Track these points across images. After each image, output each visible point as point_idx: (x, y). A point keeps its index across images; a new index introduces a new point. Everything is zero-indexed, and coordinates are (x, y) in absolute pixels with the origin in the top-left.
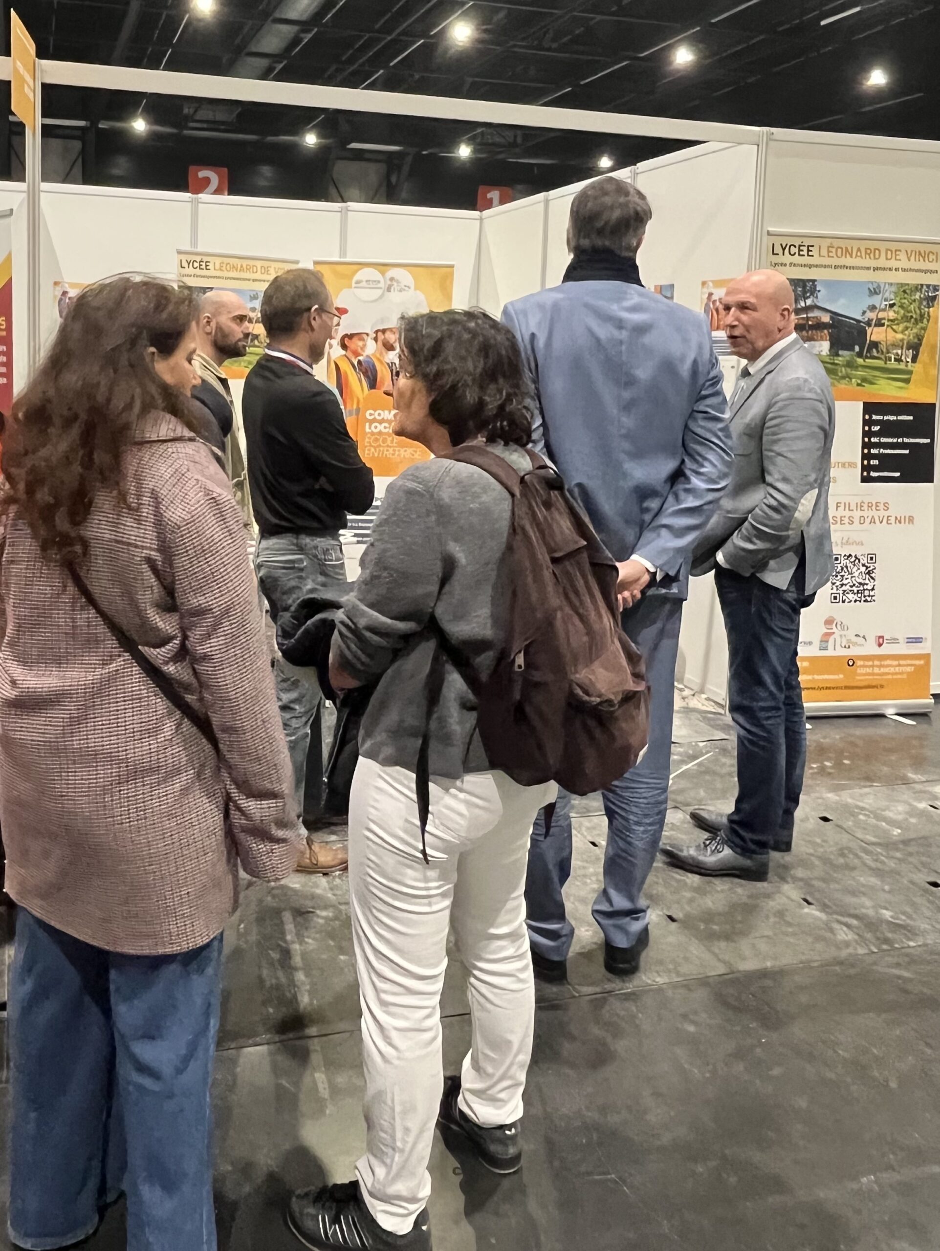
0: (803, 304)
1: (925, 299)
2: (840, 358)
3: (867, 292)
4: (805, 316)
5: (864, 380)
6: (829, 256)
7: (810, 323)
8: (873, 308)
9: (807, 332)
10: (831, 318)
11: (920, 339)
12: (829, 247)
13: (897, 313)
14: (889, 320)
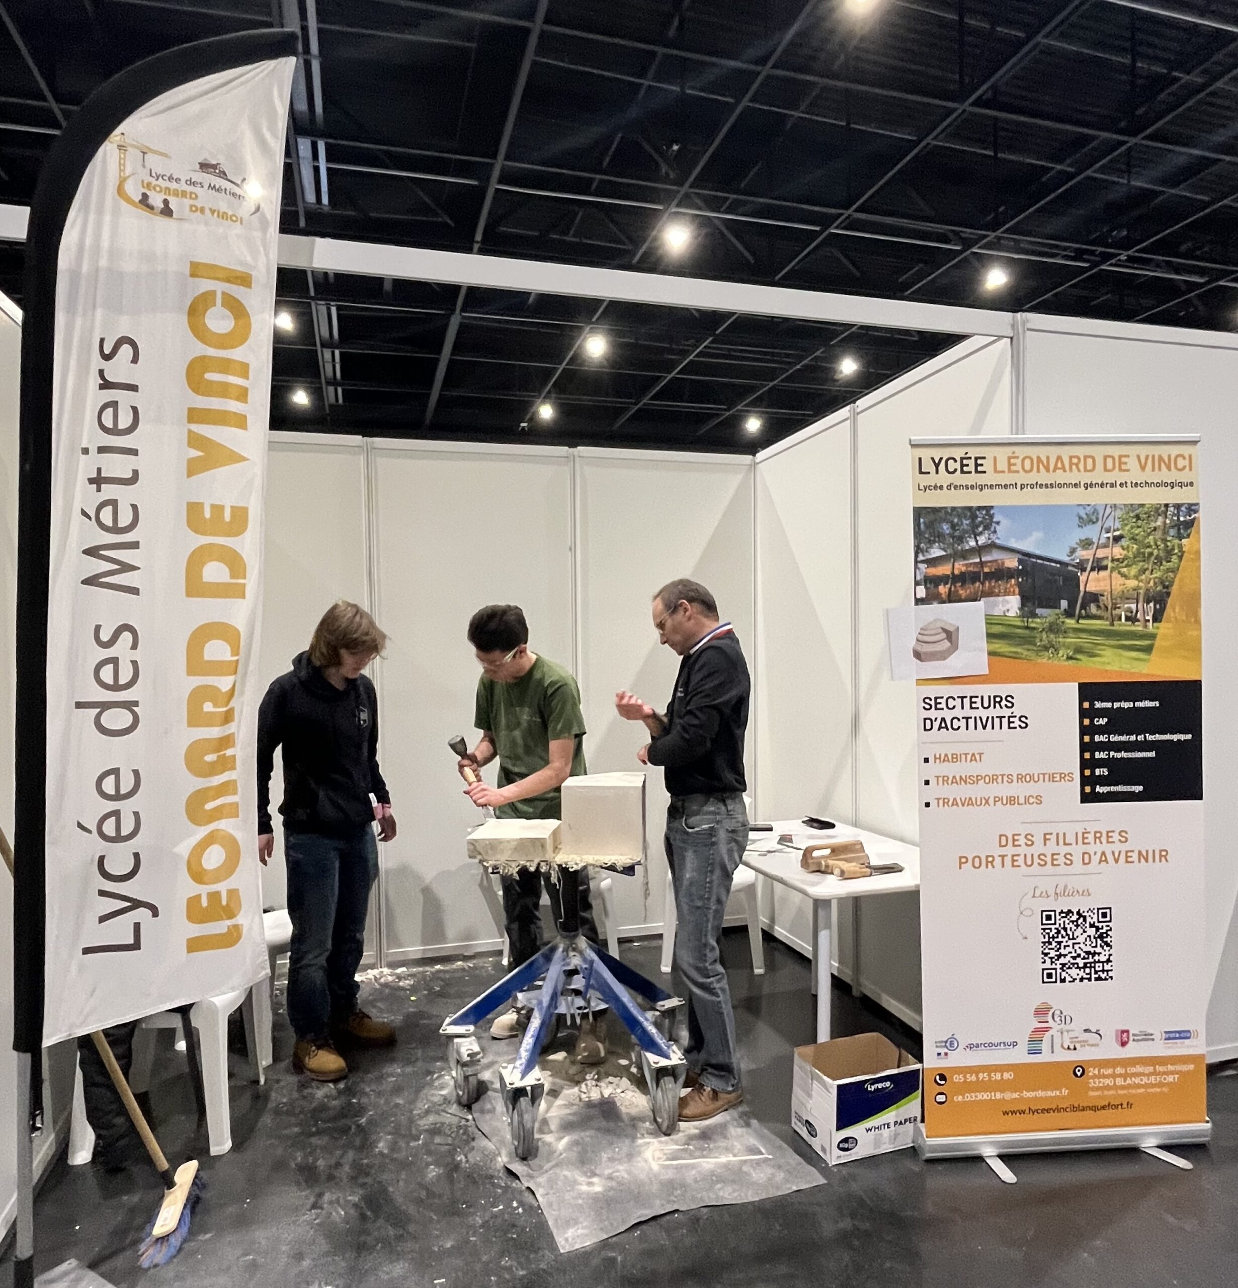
1: (1172, 527)
5: (1079, 650)
9: (983, 584)
10: (1020, 562)
11: (1167, 587)
13: (1127, 549)
14: (1113, 560)
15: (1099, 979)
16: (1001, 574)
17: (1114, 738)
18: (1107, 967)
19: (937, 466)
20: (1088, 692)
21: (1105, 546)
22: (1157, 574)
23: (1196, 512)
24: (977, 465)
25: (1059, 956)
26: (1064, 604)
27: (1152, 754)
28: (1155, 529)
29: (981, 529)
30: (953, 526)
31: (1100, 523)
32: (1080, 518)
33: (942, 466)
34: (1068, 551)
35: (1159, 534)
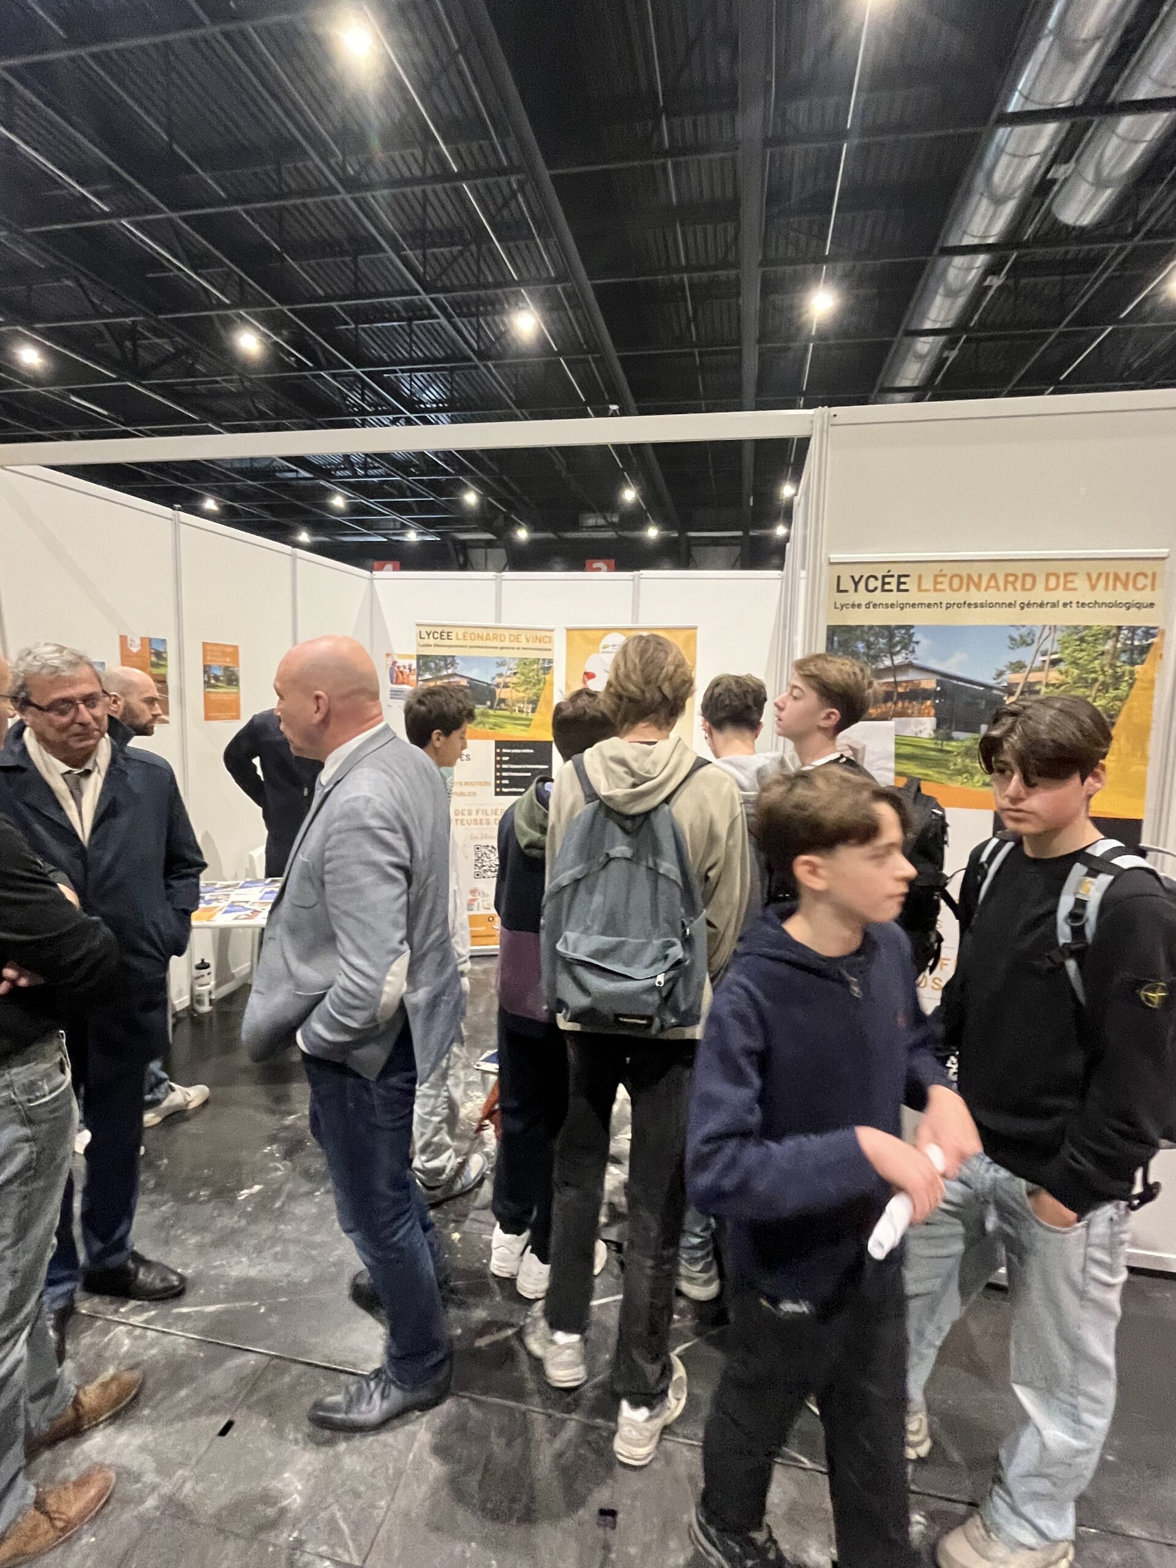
0: (888, 662)
2: (954, 743)
3: (1008, 642)
4: (892, 680)
6: (936, 590)
7: (900, 690)
8: (1018, 666)
12: (936, 576)
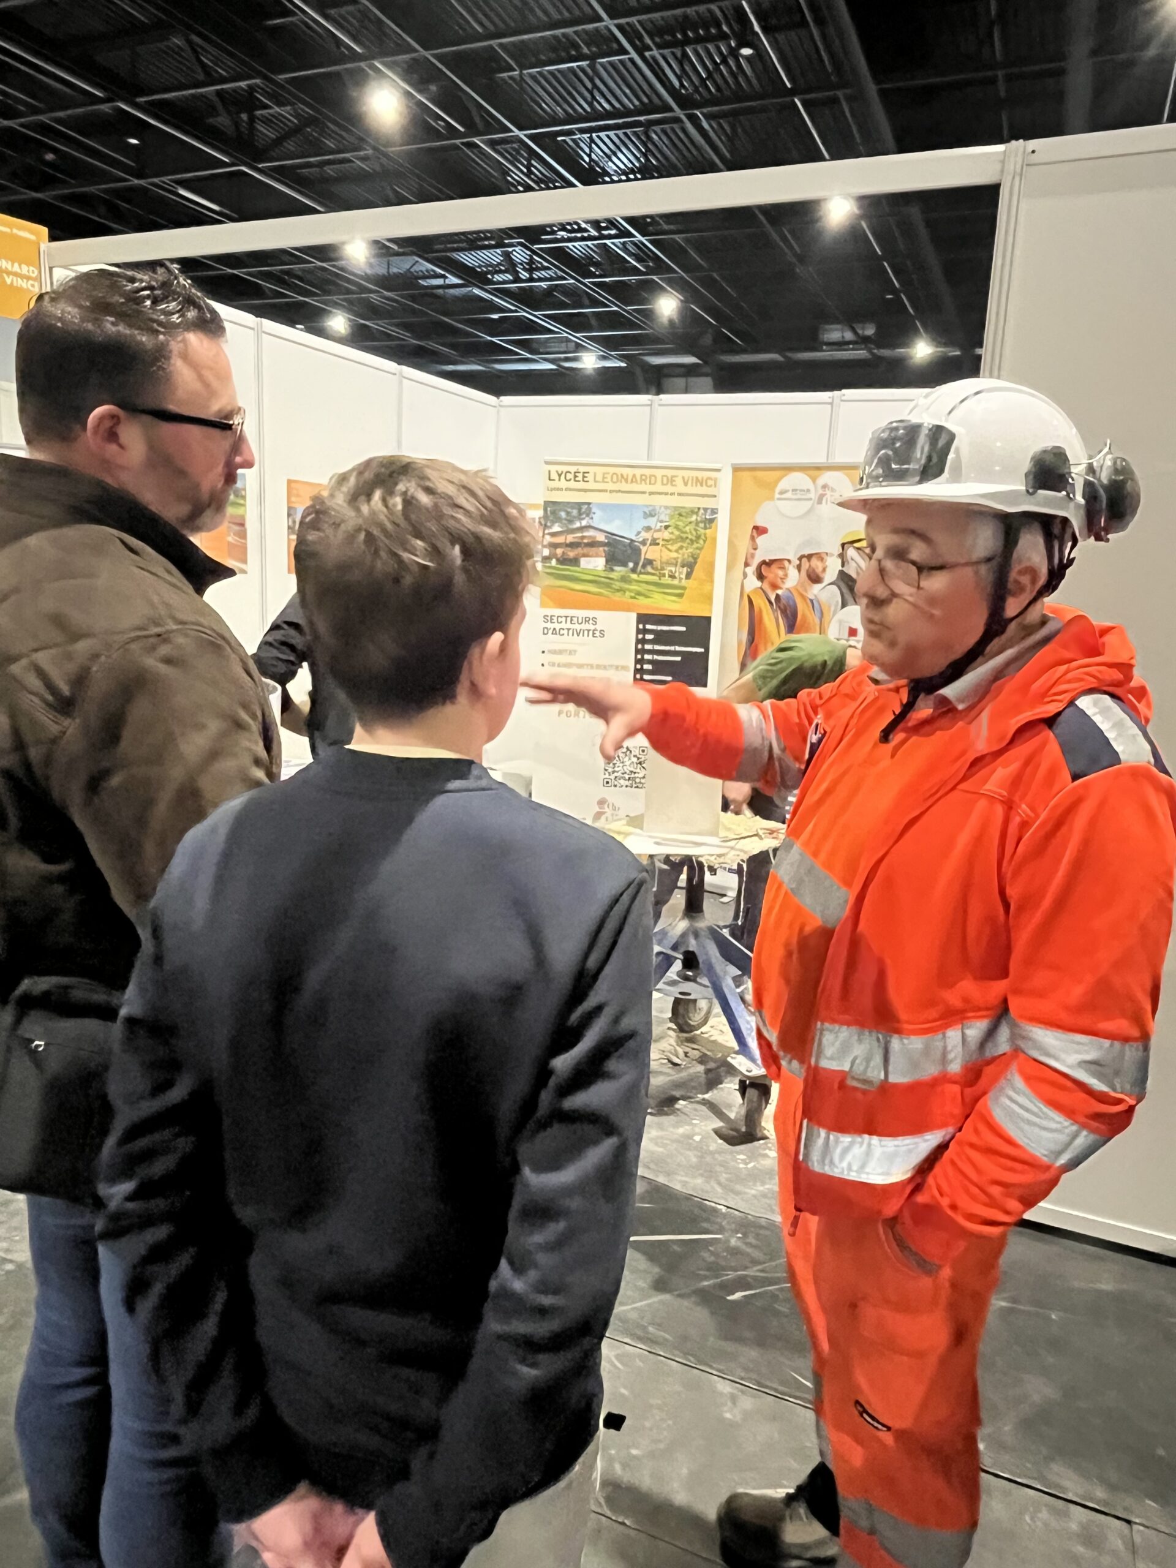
15: (637, 787)
16: (593, 544)
17: (657, 647)
18: (643, 781)
19: (560, 476)
20: (643, 619)
21: (659, 530)
22: (690, 550)
23: (716, 513)
24: (584, 477)
25: (614, 772)
26: (631, 565)
27: (679, 659)
28: (690, 523)
29: (584, 516)
30: (568, 513)
31: (656, 517)
32: (645, 513)
33: (563, 477)
34: (635, 533)
35: (692, 527)
